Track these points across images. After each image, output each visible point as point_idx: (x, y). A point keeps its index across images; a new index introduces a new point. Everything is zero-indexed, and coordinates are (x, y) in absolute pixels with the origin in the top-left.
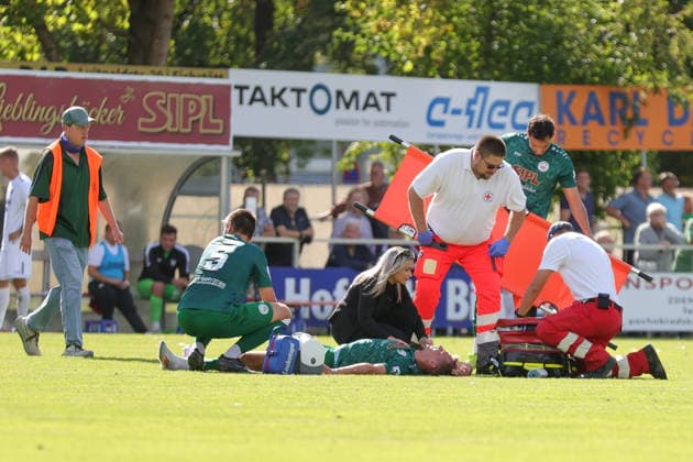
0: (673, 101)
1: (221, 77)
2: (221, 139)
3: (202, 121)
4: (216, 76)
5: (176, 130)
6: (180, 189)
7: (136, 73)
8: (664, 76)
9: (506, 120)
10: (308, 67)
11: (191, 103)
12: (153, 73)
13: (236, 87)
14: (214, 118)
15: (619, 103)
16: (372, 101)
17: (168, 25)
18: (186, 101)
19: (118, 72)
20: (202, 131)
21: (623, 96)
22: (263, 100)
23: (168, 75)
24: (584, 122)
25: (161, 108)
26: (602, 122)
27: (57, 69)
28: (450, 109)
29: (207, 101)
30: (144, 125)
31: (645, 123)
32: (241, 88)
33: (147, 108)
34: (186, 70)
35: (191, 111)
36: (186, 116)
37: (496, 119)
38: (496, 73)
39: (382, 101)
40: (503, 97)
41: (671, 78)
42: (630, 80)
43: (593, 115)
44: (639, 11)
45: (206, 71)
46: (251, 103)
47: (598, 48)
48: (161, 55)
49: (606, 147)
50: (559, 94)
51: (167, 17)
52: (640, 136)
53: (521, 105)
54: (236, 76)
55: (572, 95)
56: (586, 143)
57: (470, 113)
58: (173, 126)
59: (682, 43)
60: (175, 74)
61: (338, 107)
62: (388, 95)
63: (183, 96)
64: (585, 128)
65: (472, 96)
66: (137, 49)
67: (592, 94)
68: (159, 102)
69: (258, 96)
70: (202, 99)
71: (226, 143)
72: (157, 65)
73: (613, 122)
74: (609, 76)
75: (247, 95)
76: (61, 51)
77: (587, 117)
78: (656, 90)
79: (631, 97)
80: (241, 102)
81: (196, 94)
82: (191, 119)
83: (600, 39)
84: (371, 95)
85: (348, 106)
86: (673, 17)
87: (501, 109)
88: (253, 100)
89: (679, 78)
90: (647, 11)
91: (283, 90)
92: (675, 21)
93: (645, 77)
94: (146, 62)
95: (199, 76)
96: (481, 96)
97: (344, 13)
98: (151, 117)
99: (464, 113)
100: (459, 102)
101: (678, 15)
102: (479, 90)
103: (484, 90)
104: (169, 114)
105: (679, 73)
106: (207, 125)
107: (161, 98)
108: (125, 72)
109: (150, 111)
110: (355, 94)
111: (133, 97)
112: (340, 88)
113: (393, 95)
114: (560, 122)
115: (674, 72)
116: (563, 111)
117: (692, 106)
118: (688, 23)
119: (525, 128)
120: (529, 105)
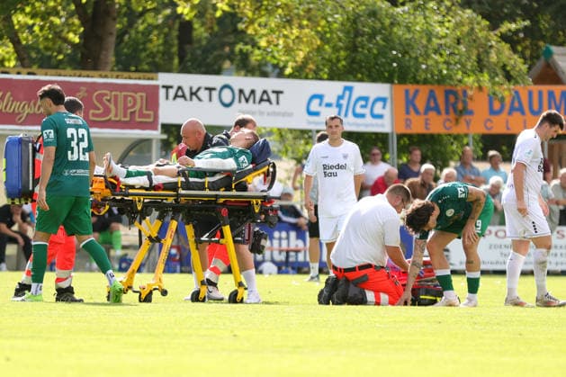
0: (492, 97)
1: (152, 79)
2: (152, 126)
3: (137, 113)
4: (149, 79)
5: (117, 119)
7: (88, 76)
8: (485, 77)
9: (367, 111)
10: (218, 72)
11: (129, 98)
12: (101, 76)
13: (164, 87)
14: (147, 110)
15: (452, 99)
16: (265, 97)
17: (112, 40)
18: (126, 97)
19: (75, 76)
20: (138, 119)
21: (455, 93)
22: (183, 96)
23: (112, 77)
24: (426, 113)
25: (108, 103)
26: (439, 112)
27: (29, 74)
28: (324, 104)
29: (142, 97)
30: (94, 115)
31: (471, 113)
32: (167, 88)
33: (96, 103)
34: (126, 74)
35: (129, 105)
36: (126, 108)
37: (359, 110)
38: (359, 76)
39: (273, 97)
40: (364, 94)
41: (492, 78)
42: (460, 81)
43: (432, 107)
44: (466, 29)
45: (141, 75)
46: (174, 98)
47: (437, 57)
48: (106, 63)
49: (442, 131)
50: (407, 91)
51: (111, 34)
52: (468, 123)
54: (163, 78)
55: (417, 92)
56: (427, 128)
58: (116, 116)
59: (499, 53)
60: (117, 77)
61: (240, 101)
62: (278, 93)
63: (123, 93)
64: (426, 117)
65: (340, 93)
66: (86, 57)
67: (432, 91)
68: (105, 98)
69: (180, 93)
70: (138, 96)
71: (156, 129)
72: (104, 70)
73: (447, 113)
74: (441, 80)
75: (172, 92)
76: (33, 62)
77: (428, 109)
78: (480, 88)
79: (461, 94)
80: (167, 98)
81: (133, 91)
82: (129, 111)
83: (437, 50)
84: (265, 92)
85: (247, 100)
86: (492, 33)
87: (363, 103)
88: (176, 96)
89: (497, 79)
90: (472, 29)
91: (199, 89)
92: (494, 37)
93: (471, 79)
94: (95, 68)
95: (136, 79)
96: (347, 93)
97: (243, 32)
98: (99, 109)
99: (334, 105)
100: (331, 97)
101: (497, 32)
102: (346, 88)
103: (350, 89)
104: (112, 107)
105: (497, 75)
106: (141, 115)
107: (106, 95)
108: (80, 76)
109: (99, 105)
110: (253, 92)
111: (86, 94)
112: (242, 87)
113: (281, 92)
114: (408, 112)
115: (493, 75)
116: (410, 103)
117: (508, 101)
118: (504, 38)
119: (381, 117)
120: (384, 100)
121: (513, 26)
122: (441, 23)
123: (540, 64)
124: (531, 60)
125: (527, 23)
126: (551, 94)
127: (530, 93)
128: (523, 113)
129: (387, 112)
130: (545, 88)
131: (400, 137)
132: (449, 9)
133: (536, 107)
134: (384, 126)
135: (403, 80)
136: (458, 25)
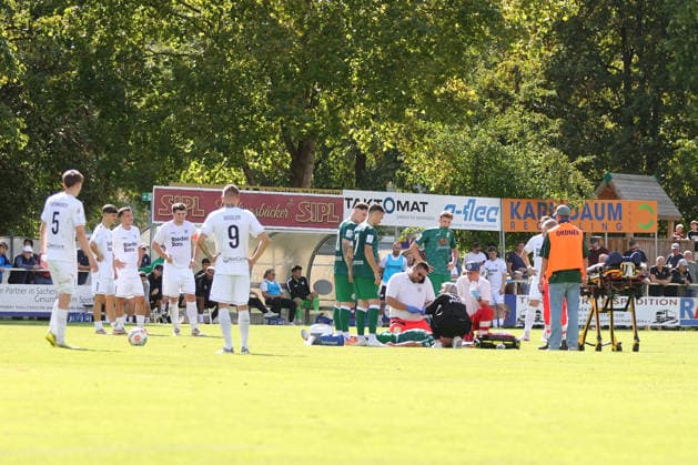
1: (339, 194)
3: (328, 217)
4: (336, 194)
5: (315, 221)
6: (317, 251)
7: (295, 192)
8: (566, 194)
9: (484, 217)
10: (384, 189)
11: (323, 207)
12: (304, 192)
13: (346, 199)
14: (335, 214)
15: (542, 207)
16: (415, 207)
18: (320, 206)
20: (329, 221)
21: (545, 205)
23: (311, 193)
24: (525, 218)
25: (308, 210)
26: (533, 218)
27: (255, 190)
28: (455, 211)
29: (331, 206)
30: (299, 218)
32: (349, 200)
33: (300, 210)
34: (321, 190)
35: (323, 211)
36: (321, 213)
37: (479, 216)
39: (421, 207)
40: (483, 205)
41: (569, 195)
42: (549, 196)
43: (529, 214)
44: (553, 161)
45: (330, 191)
47: (532, 180)
48: (307, 183)
50: (512, 204)
51: (310, 163)
53: (492, 209)
54: (346, 193)
55: (519, 203)
56: (525, 229)
57: (465, 213)
58: (314, 218)
59: (575, 177)
60: (315, 192)
61: (398, 209)
62: (424, 204)
63: (319, 203)
64: (525, 221)
65: (466, 204)
66: (294, 179)
67: (529, 204)
68: (307, 206)
70: (329, 205)
72: (305, 187)
74: (537, 194)
75: (352, 203)
76: (257, 181)
77: (526, 216)
78: (562, 201)
79: (548, 205)
80: (349, 207)
81: (325, 202)
82: (323, 215)
83: (533, 176)
84: (415, 203)
85: (403, 209)
87: (482, 211)
89: (573, 195)
90: (557, 161)
92: (571, 166)
93: (556, 195)
94: (300, 186)
95: (327, 193)
96: (471, 204)
97: (401, 161)
98: (302, 214)
99: (462, 213)
100: (460, 207)
101: (574, 163)
102: (470, 201)
103: (474, 202)
104: (311, 213)
105: (574, 192)
106: (331, 218)
107: (308, 204)
108: (289, 191)
109: (302, 211)
110: (407, 203)
111: (293, 204)
112: (399, 200)
113: (427, 203)
114: (512, 217)
115: (571, 192)
116: (514, 212)
117: (581, 210)
118: (579, 167)
119: (494, 220)
120: (496, 209)
121: (585, 159)
122: (536, 157)
123: (603, 184)
124: (597, 182)
125: (595, 156)
126: (610, 205)
127: (596, 204)
128: (591, 219)
129: (498, 217)
130: (607, 202)
131: (507, 234)
132: (541, 147)
133: (600, 215)
134: (496, 227)
135: (510, 196)
136: (547, 159)
